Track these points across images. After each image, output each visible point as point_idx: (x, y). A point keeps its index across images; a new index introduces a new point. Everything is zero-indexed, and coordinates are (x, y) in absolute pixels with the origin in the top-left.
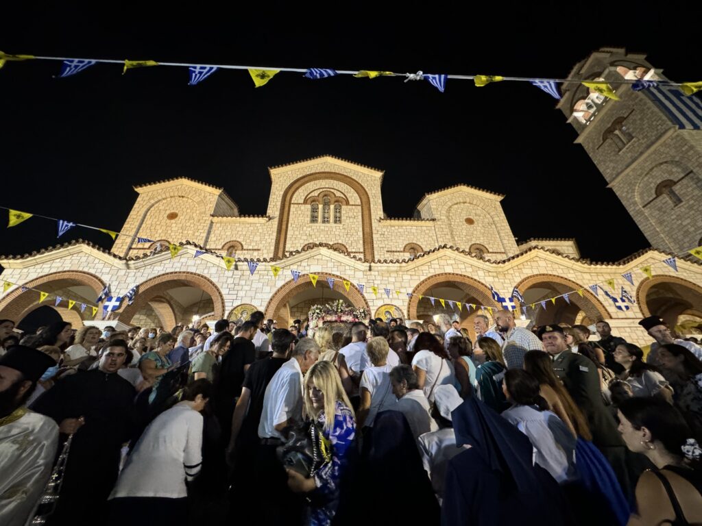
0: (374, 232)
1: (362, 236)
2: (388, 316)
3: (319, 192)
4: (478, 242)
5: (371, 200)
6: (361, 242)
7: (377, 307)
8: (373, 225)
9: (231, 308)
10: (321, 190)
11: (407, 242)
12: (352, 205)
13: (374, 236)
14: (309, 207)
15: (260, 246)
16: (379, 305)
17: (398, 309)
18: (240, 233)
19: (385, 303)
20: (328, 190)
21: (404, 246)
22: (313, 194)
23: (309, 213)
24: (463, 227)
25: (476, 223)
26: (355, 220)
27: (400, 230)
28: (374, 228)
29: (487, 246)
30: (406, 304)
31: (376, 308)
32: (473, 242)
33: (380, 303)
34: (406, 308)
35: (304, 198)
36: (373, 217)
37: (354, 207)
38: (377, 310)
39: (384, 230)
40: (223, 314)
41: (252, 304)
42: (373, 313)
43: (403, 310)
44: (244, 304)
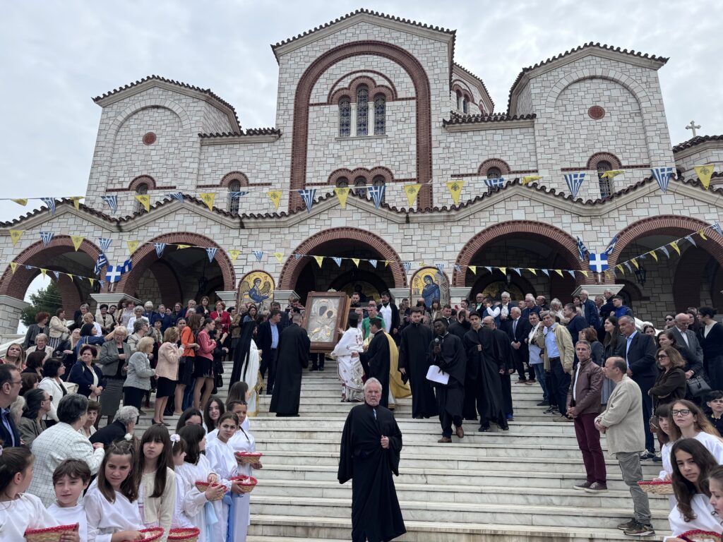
0: (434, 144)
1: (415, 153)
3: (350, 81)
4: (606, 150)
5: (432, 86)
6: (414, 162)
7: (414, 271)
8: (434, 132)
9: (241, 276)
10: (354, 76)
11: (486, 158)
12: (403, 99)
13: (434, 151)
14: (335, 108)
15: (271, 179)
16: (418, 268)
17: (441, 272)
18: (242, 159)
19: (425, 266)
20: (364, 74)
21: (479, 164)
22: (341, 85)
23: (336, 120)
24: (583, 123)
25: (607, 115)
26: (405, 126)
27: (475, 138)
28: (433, 138)
29: (620, 157)
30: (453, 266)
31: (412, 272)
32: (596, 151)
34: (452, 270)
35: (327, 92)
36: (434, 118)
37: (404, 102)
38: (415, 275)
39: (451, 139)
40: (234, 283)
41: (265, 270)
42: (409, 278)
43: (448, 275)
44: (256, 271)
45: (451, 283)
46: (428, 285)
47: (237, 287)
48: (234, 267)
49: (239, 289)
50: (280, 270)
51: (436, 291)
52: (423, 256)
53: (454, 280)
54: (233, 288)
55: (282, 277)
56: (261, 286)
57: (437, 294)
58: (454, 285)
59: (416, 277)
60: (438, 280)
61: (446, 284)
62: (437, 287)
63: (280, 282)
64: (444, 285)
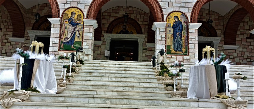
2: (176, 20)
7: (169, 13)
9: (63, 10)
16: (171, 11)
17: (184, 14)
19: (175, 10)
30: (191, 11)
31: (167, 14)
33: (171, 10)
34: (190, 14)
38: (169, 15)
40: (59, 14)
41: (78, 7)
42: (165, 17)
43: (188, 16)
44: (72, 7)
45: (189, 21)
46: (176, 22)
47: (60, 16)
48: (59, 4)
49: (62, 18)
50: (88, 7)
51: (181, 25)
52: (174, 5)
53: (191, 19)
54: (58, 17)
55: (88, 12)
56: (76, 17)
57: (181, 27)
58: (191, 22)
59: (169, 16)
60: (182, 19)
61: (187, 22)
62: (181, 23)
63: (88, 15)
64: (185, 22)
